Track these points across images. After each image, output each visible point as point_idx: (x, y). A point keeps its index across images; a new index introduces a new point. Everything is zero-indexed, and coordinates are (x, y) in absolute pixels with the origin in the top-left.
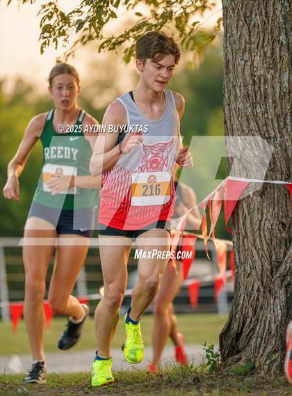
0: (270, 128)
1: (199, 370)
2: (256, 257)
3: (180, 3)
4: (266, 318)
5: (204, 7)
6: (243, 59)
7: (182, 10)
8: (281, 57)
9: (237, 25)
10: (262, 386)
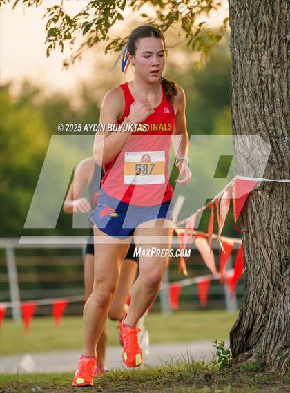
0: (278, 128)
1: (210, 368)
2: (265, 255)
3: (186, 4)
4: (277, 315)
6: (250, 59)
7: (188, 11)
8: (288, 56)
9: (244, 25)
10: (272, 382)
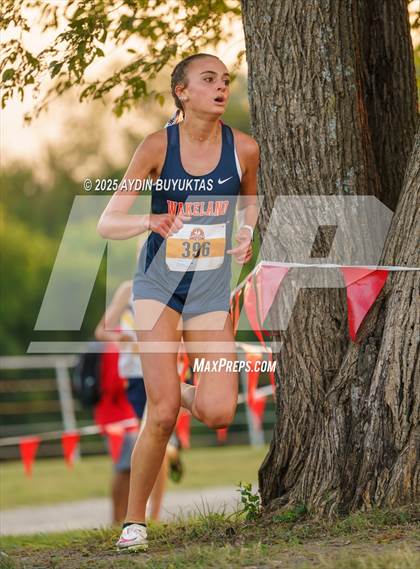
1: (232, 519)
2: (303, 367)
3: (188, 33)
4: (319, 445)
5: (217, 39)
6: (275, 105)
7: (190, 43)
8: (324, 99)
9: (265, 59)
10: (316, 534)
